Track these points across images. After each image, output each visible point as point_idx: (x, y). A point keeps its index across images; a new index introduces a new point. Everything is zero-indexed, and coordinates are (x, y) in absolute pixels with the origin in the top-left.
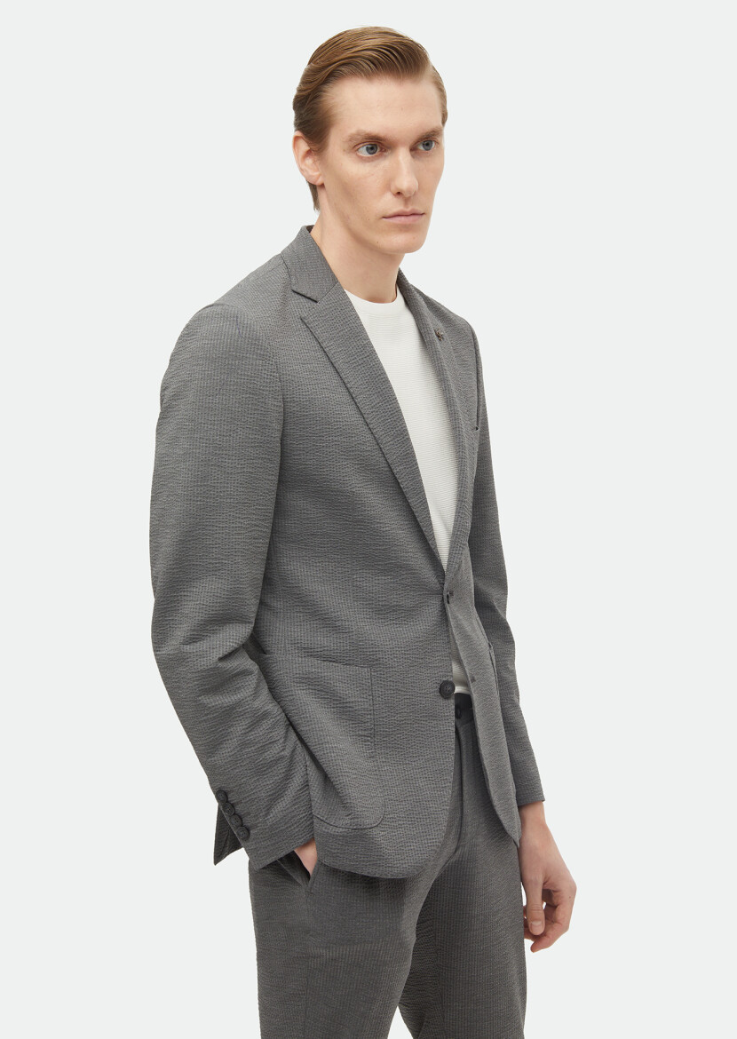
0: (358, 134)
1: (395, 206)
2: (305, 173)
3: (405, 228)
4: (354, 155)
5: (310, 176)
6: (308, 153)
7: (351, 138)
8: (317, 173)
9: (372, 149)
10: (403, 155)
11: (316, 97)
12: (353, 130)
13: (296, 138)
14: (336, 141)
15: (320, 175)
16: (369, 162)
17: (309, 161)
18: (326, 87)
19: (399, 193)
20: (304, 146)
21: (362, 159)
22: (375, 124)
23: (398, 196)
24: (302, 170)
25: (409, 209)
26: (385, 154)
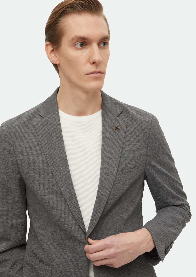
0: (75, 37)
1: (92, 68)
2: (51, 60)
3: (97, 79)
4: (73, 48)
5: (54, 60)
6: (52, 51)
7: (73, 39)
8: (57, 59)
9: (82, 45)
10: (95, 46)
11: (56, 24)
12: (73, 36)
13: (47, 45)
14: (65, 43)
15: (58, 60)
16: (80, 50)
17: (53, 55)
18: (60, 19)
19: (93, 63)
20: (50, 48)
21: (77, 49)
22: (83, 32)
23: (93, 64)
24: (49, 58)
25: (98, 70)
26: (87, 47)
